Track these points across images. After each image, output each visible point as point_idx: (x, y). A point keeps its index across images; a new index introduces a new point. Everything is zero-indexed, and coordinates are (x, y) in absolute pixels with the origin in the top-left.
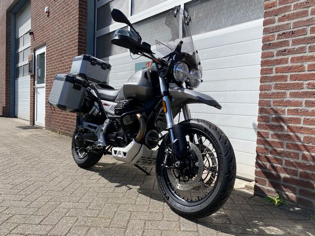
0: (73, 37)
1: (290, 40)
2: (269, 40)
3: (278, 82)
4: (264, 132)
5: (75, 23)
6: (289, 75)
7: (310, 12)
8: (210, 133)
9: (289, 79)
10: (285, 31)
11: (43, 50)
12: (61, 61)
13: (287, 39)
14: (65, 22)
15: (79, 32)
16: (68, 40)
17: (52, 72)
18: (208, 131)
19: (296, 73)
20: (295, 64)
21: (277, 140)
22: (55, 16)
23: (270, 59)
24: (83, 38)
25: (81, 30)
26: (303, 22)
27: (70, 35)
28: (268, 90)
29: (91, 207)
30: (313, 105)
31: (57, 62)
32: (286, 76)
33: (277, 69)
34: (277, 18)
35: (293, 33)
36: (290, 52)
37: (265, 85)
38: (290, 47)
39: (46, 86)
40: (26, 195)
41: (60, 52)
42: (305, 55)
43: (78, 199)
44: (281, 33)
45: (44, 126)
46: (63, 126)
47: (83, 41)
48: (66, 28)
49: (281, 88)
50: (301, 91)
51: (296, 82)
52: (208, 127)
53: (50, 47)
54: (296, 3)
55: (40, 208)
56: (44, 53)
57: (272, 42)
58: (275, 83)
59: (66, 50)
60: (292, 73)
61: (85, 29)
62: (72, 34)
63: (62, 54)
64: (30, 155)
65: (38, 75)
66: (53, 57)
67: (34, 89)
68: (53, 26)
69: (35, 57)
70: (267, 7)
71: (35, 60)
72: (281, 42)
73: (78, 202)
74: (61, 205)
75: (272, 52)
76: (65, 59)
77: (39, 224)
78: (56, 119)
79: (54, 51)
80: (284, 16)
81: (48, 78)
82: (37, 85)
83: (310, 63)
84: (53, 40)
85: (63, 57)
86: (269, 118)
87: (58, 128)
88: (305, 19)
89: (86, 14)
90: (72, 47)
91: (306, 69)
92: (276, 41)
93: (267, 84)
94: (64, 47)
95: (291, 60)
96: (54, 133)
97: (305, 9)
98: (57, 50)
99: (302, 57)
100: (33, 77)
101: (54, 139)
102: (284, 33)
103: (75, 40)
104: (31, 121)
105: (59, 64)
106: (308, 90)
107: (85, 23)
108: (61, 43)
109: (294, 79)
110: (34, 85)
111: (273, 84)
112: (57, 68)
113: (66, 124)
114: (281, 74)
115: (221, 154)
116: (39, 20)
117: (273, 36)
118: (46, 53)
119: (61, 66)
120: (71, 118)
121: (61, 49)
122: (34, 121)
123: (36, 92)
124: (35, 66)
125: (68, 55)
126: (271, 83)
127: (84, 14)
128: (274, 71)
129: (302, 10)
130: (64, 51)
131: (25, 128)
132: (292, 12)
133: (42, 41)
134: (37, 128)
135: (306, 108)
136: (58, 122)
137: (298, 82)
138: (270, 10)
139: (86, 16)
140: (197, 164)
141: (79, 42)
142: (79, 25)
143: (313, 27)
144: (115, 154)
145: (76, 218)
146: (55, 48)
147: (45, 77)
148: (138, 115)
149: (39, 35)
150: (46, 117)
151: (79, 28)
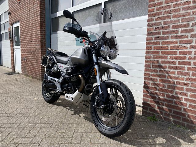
0: (36, 18)
1: (161, 31)
2: (150, 31)
3: (155, 55)
4: (147, 82)
5: (38, 9)
6: (160, 51)
7: (172, 17)
8: (120, 88)
9: (160, 53)
10: (159, 26)
11: (18, 24)
12: (30, 33)
13: (160, 31)
14: (31, 8)
15: (41, 15)
16: (34, 19)
17: (24, 39)
18: (119, 87)
19: (164, 50)
20: (164, 45)
21: (153, 86)
22: (25, 4)
23: (151, 41)
24: (43, 19)
25: (42, 14)
26: (168, 22)
27: (35, 17)
28: (149, 59)
29: (53, 126)
30: (172, 68)
31: (27, 33)
32: (159, 52)
33: (154, 47)
34: (155, 18)
35: (163, 28)
36: (161, 38)
37: (148, 56)
38: (161, 35)
39: (21, 48)
40: (16, 120)
41: (28, 27)
42: (169, 40)
43: (45, 121)
44: (157, 27)
45: (21, 73)
46: (33, 73)
47: (43, 21)
48: (32, 12)
49: (156, 58)
50: (166, 60)
51: (164, 55)
52: (119, 85)
53: (22, 24)
54: (165, 10)
55: (25, 128)
56: (18, 27)
57: (152, 32)
58: (153, 55)
59: (33, 26)
60: (162, 50)
61: (44, 14)
62: (36, 16)
63: (30, 29)
64: (15, 93)
65: (15, 40)
66: (25, 30)
67: (13, 49)
68: (24, 10)
69: (12, 29)
70: (149, 11)
71: (12, 30)
72: (157, 32)
73: (45, 123)
74: (36, 126)
75: (152, 38)
76: (32, 32)
77: (25, 137)
78: (29, 69)
79: (25, 26)
80: (159, 17)
81: (22, 43)
82: (15, 47)
83: (172, 45)
84: (24, 19)
85: (31, 30)
86: (150, 74)
87: (30, 74)
88: (169, 20)
89: (44, 4)
90: (36, 25)
91: (169, 48)
92: (154, 31)
93: (149, 55)
94: (31, 24)
95: (162, 43)
96: (28, 77)
97: (169, 15)
98: (27, 26)
99: (167, 42)
100: (12, 41)
101: (28, 81)
102: (158, 27)
103: (38, 20)
104: (12, 69)
105: (29, 34)
106: (170, 60)
107: (44, 9)
108: (29, 21)
109: (163, 53)
110: (13, 47)
111: (152, 55)
112: (28, 37)
113: (35, 72)
114: (157, 50)
115: (127, 100)
116: (14, 5)
117: (153, 28)
118: (19, 27)
119: (30, 36)
120: (38, 69)
121: (29, 25)
122: (14, 69)
123: (14, 51)
124: (13, 35)
125: (34, 30)
126: (151, 55)
127: (43, 3)
128: (153, 48)
129: (168, 15)
130: (31, 26)
131: (9, 74)
132: (163, 16)
133: (17, 19)
134: (16, 74)
135: (169, 70)
136: (30, 71)
137: (165, 55)
138: (152, 13)
139: (44, 5)
140: (114, 106)
141: (41, 22)
142: (40, 10)
143: (173, 25)
144: (67, 98)
145: (45, 133)
146: (25, 24)
147: (20, 42)
148: (80, 76)
149: (14, 15)
150: (22, 67)
151: (40, 13)
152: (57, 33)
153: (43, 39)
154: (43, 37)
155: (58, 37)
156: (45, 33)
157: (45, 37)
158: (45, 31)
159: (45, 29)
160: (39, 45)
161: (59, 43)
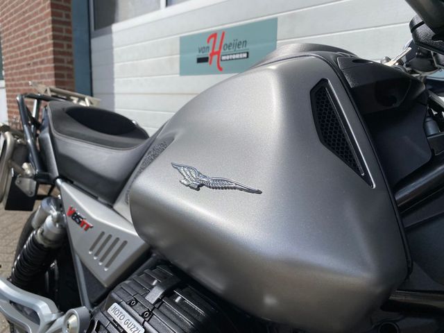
12: (24, 34)
31: (18, 36)
39: (7, 85)
41: (20, 15)
79: (11, 14)
81: (7, 69)
119: (25, 46)
121: (21, 8)
125: (34, 22)
152: (110, 32)
153: (63, 53)
154: (61, 46)
155: (114, 45)
156: (69, 31)
157: (69, 46)
158: (69, 24)
159: (68, 16)
160: (49, 76)
161: (117, 67)
